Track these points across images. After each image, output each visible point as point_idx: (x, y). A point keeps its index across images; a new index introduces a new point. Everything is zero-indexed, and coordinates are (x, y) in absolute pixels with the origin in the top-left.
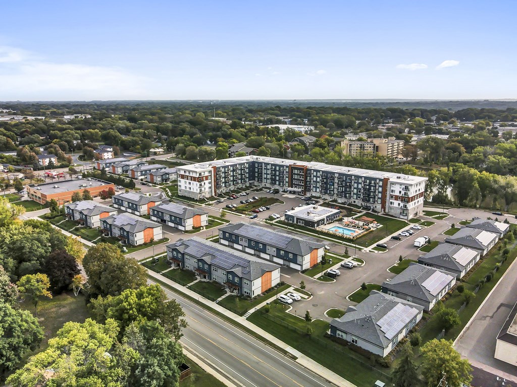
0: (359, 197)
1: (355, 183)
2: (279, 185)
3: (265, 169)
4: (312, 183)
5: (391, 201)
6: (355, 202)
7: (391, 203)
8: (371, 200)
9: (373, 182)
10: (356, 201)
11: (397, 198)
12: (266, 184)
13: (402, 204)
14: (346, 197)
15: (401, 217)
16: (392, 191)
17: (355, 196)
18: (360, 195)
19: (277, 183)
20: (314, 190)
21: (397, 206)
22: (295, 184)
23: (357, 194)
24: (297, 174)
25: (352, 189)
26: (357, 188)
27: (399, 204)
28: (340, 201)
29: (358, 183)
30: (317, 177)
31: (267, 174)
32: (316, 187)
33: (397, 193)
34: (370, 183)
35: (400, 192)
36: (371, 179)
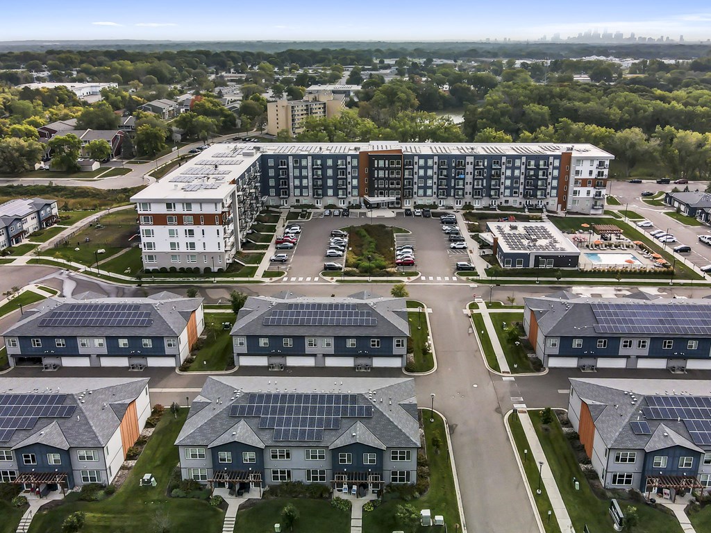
0: (516, 193)
1: (507, 168)
2: (336, 194)
3: (294, 168)
4: (416, 180)
5: (575, 189)
6: (507, 202)
7: (575, 193)
8: (539, 193)
9: (542, 163)
10: (511, 200)
11: (584, 183)
12: (300, 198)
13: (593, 191)
14: (490, 196)
15: (593, 212)
16: (577, 172)
17: (508, 192)
18: (518, 188)
19: (330, 192)
20: (421, 192)
21: (585, 196)
22: (378, 189)
23: (511, 188)
24: (384, 169)
25: (502, 180)
26: (512, 178)
27: (588, 193)
28: (477, 205)
29: (513, 168)
30: (426, 168)
31: (301, 178)
32: (425, 188)
33: (585, 175)
34: (537, 165)
35: (591, 173)
36: (537, 158)
